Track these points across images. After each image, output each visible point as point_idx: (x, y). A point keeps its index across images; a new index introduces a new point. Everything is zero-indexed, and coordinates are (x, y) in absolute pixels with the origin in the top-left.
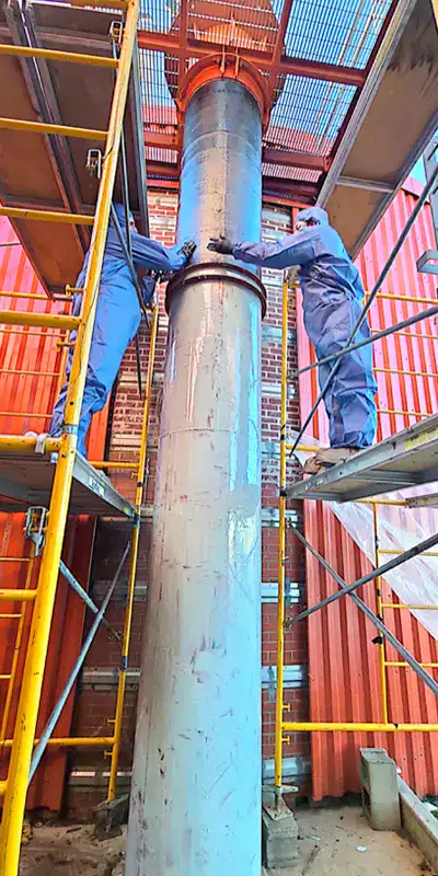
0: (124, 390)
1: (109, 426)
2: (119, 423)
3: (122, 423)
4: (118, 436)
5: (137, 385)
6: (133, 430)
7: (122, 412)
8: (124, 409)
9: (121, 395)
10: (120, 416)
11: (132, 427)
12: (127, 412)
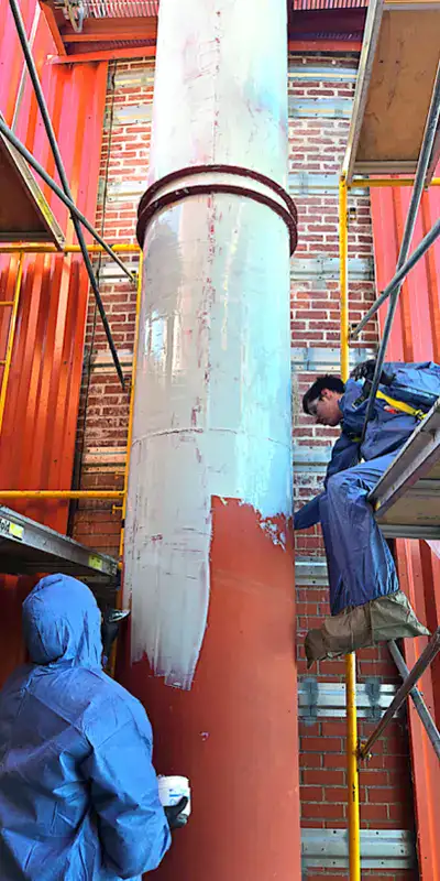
0: (100, 379)
1: (79, 435)
2: (94, 430)
3: (98, 430)
4: (93, 450)
5: (114, 369)
6: (116, 440)
7: (97, 412)
8: (101, 407)
9: (97, 385)
10: (96, 418)
11: (113, 434)
12: (106, 411)
